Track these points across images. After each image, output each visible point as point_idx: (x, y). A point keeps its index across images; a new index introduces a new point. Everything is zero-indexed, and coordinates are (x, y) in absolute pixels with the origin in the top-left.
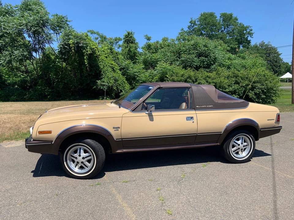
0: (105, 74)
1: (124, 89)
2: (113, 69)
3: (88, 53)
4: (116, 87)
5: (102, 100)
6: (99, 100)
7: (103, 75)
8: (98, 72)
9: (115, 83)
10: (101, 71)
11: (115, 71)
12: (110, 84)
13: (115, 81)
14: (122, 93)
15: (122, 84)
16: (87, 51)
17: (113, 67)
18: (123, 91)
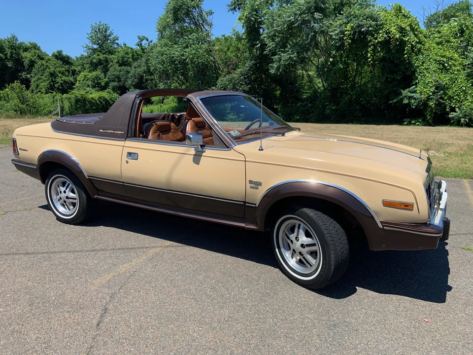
0: (422, 77)
1: (461, 105)
2: (443, 65)
3: (377, 41)
4: (437, 100)
5: (407, 125)
6: (403, 125)
7: (417, 79)
8: (407, 74)
9: (437, 92)
10: (414, 71)
11: (448, 69)
12: (423, 96)
13: (436, 89)
14: (452, 115)
15: (457, 95)
16: (376, 39)
17: (443, 61)
18: (457, 110)
